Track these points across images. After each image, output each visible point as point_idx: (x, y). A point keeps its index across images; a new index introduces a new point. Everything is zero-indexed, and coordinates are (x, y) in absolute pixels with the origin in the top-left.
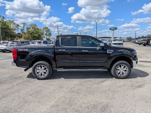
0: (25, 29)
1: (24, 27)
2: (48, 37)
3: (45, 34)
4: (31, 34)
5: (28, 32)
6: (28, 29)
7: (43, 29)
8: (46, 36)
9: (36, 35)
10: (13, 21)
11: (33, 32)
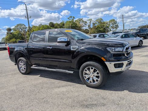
0: (92, 25)
1: (90, 23)
2: (114, 30)
3: (111, 27)
4: (97, 28)
5: (94, 27)
6: (94, 24)
7: (110, 22)
8: (112, 29)
9: (102, 29)
10: (82, 19)
11: (98, 27)
